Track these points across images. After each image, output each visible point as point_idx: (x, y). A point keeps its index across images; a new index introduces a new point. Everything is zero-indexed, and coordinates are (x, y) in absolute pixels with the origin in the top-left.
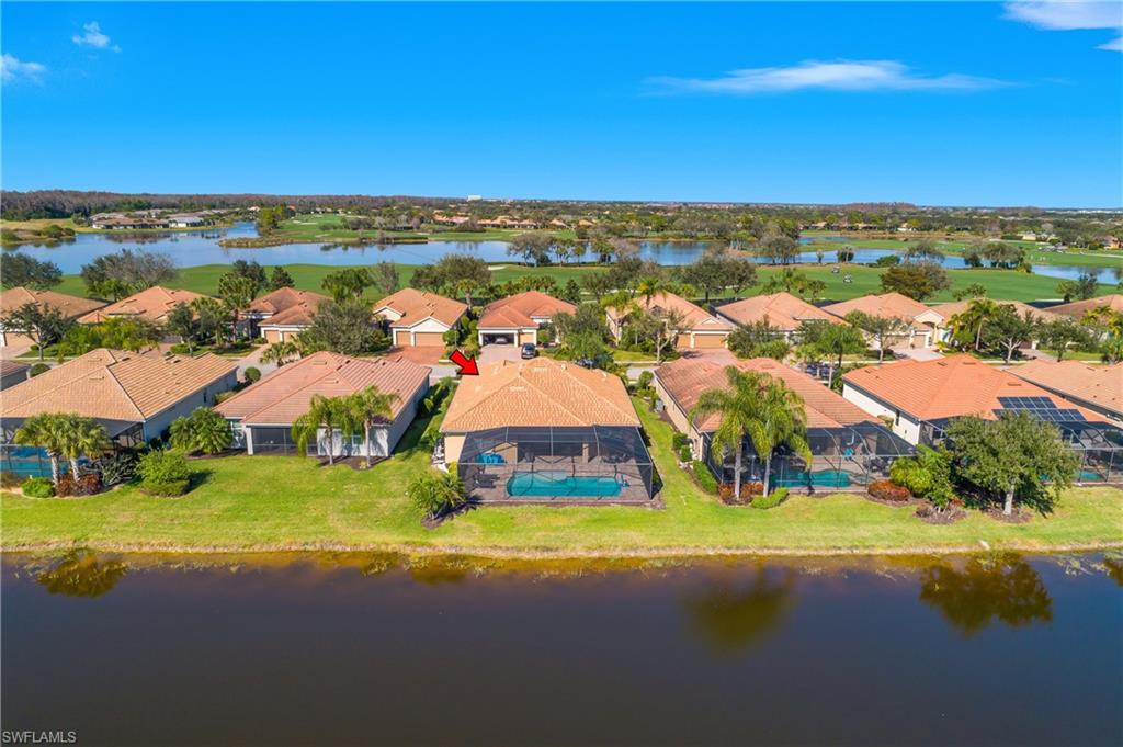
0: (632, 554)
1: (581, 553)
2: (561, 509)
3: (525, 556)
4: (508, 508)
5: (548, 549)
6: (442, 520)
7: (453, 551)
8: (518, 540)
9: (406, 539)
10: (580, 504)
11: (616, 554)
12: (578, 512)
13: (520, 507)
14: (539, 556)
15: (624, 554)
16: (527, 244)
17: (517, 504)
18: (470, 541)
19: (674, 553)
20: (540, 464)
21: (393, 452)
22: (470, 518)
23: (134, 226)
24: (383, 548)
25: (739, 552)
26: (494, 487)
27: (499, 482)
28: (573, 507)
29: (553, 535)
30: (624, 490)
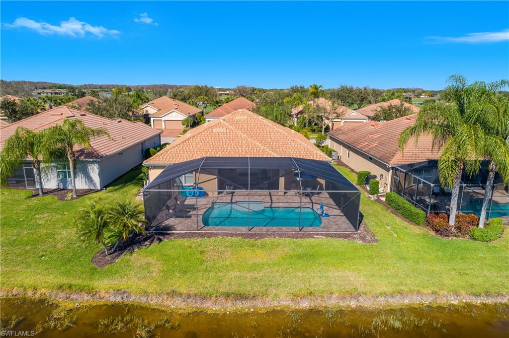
0: (353, 304)
1: (284, 302)
2: (259, 242)
3: (212, 307)
4: (199, 240)
5: (241, 297)
6: (118, 256)
7: (118, 299)
8: (204, 283)
9: (64, 280)
10: (281, 236)
11: (333, 303)
12: (278, 246)
13: (212, 239)
14: (230, 307)
15: (343, 304)
16: (240, 91)
17: (210, 236)
18: (143, 285)
19: (407, 301)
20: (241, 194)
21: (105, 186)
22: (152, 253)
23: (51, 93)
24: (30, 293)
25: (490, 301)
26: (190, 217)
27: (194, 212)
28: (272, 239)
29: (249, 275)
30: (325, 220)
